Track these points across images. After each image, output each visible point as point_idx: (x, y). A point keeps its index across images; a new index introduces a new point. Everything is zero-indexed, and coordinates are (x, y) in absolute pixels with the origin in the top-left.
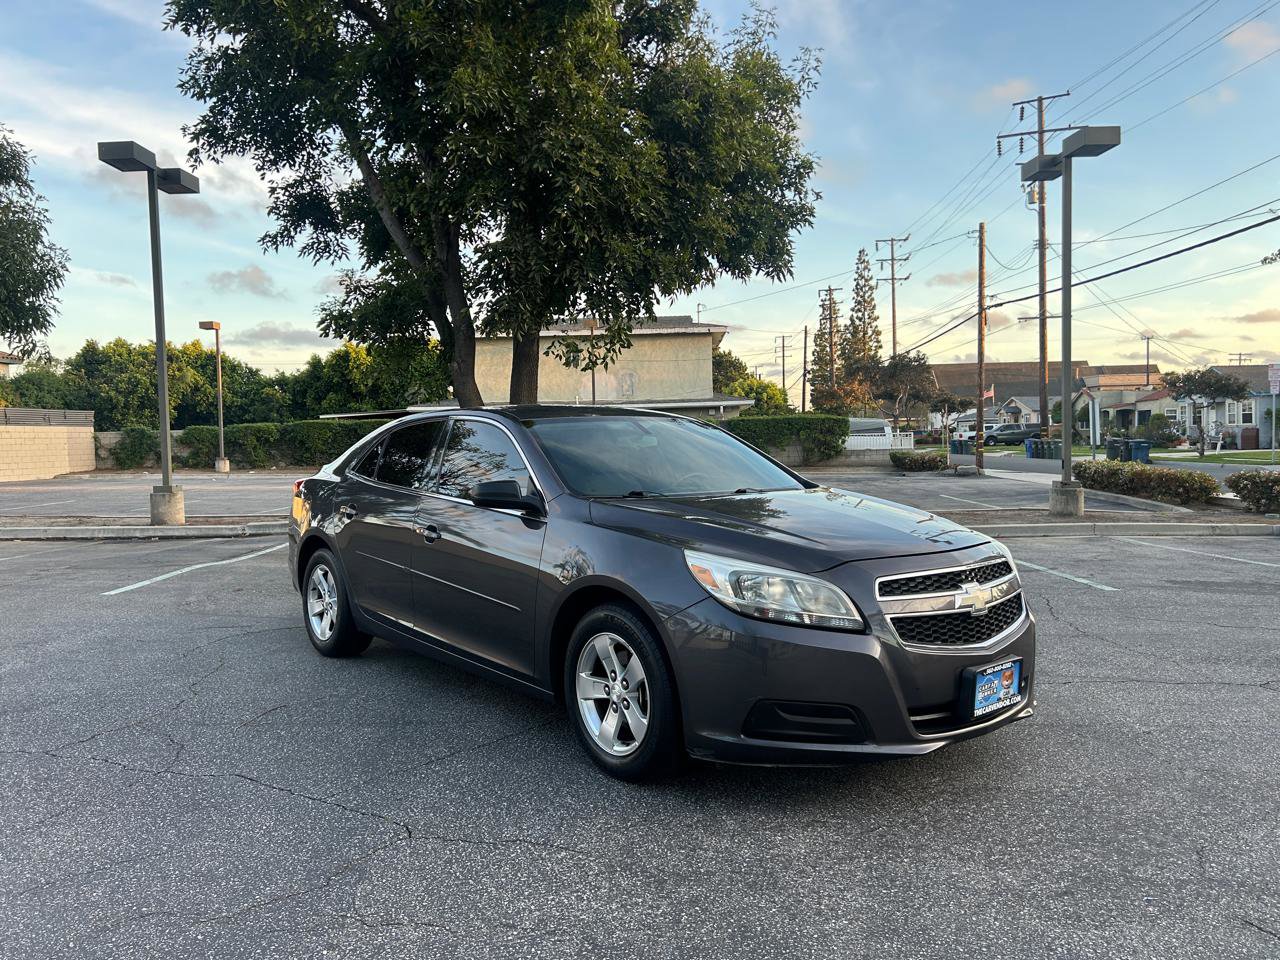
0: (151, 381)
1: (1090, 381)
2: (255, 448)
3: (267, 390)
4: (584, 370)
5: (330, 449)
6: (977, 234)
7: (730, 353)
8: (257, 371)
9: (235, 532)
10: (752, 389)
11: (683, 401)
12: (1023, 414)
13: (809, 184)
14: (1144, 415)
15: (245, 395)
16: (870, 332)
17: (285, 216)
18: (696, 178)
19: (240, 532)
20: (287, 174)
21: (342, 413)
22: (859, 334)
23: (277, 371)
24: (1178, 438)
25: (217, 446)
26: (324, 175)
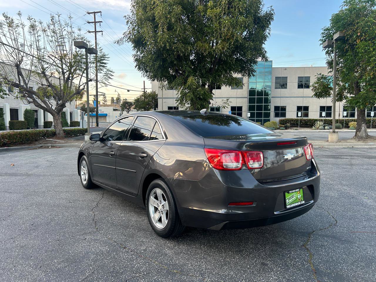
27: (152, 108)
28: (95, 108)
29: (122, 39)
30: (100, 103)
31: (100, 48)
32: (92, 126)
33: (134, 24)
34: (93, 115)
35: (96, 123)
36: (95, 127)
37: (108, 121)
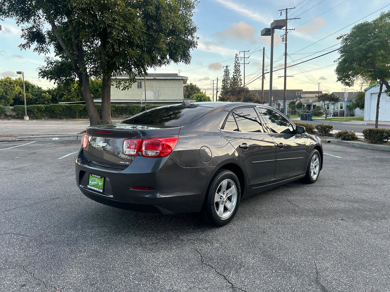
0: (4, 91)
1: (302, 96)
2: (37, 113)
3: (44, 94)
4: (122, 90)
5: (62, 113)
6: (263, 51)
7: (196, 85)
8: (41, 88)
9: (13, 140)
10: (199, 97)
11: (174, 100)
12: (281, 105)
13: (195, 35)
14: (314, 106)
15: (37, 95)
16: (239, 80)
17: (27, 38)
18: (156, 31)
19: (15, 140)
20: (27, 25)
21: (68, 102)
22: (235, 80)
23: (48, 88)
24: (323, 113)
25: (24, 112)
26: (41, 26)
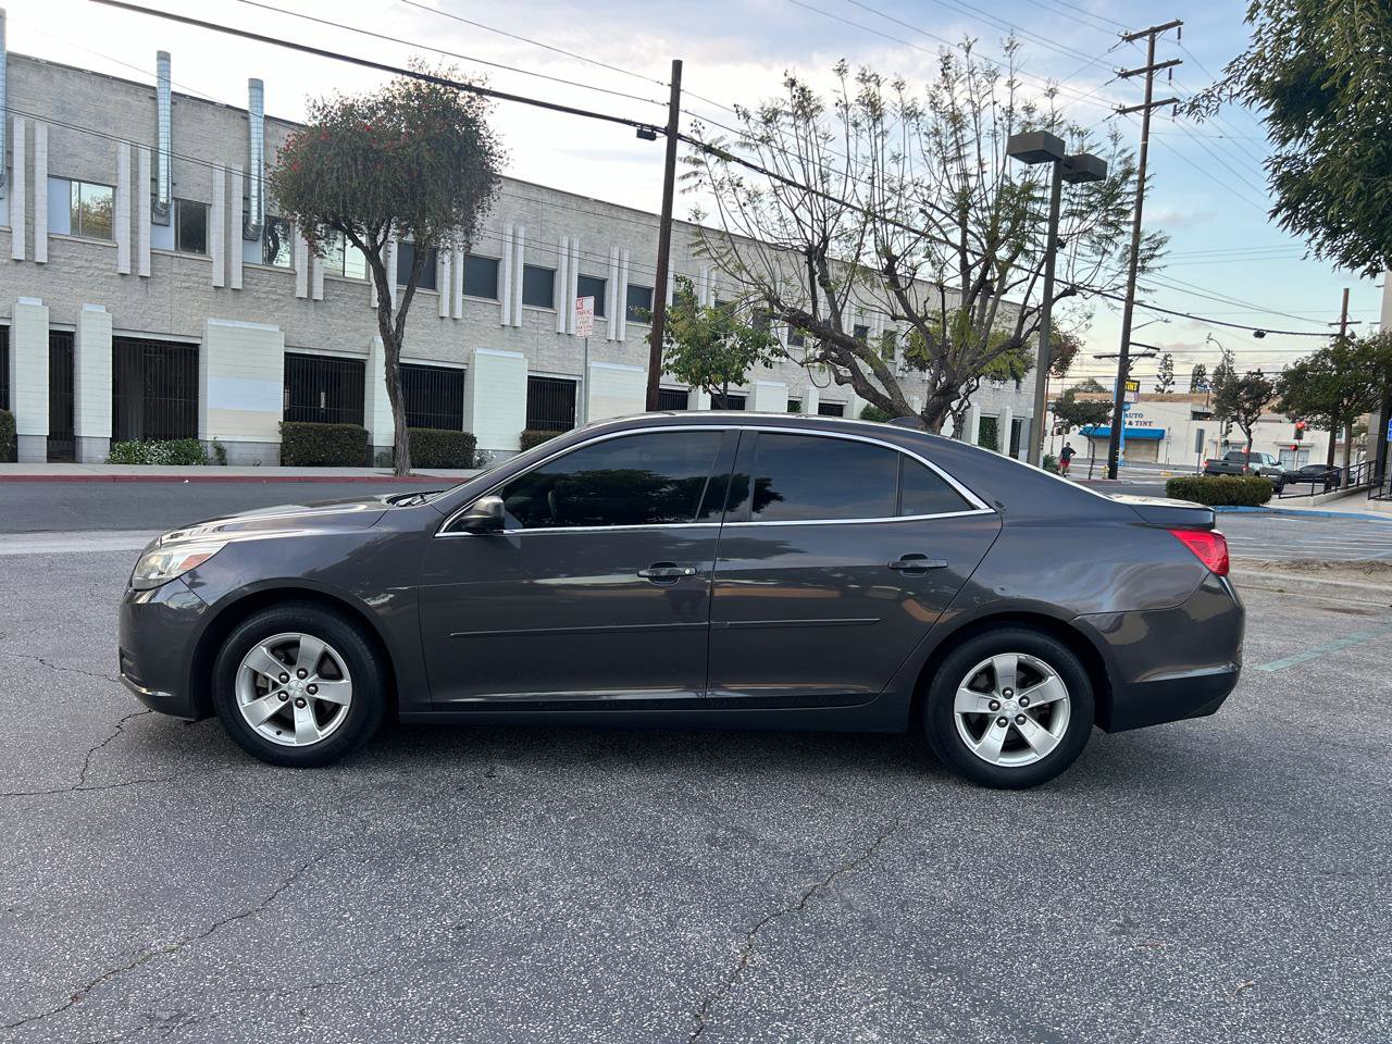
27: (1371, 411)
28: (1109, 406)
29: (1215, 93)
30: (1141, 387)
31: (1124, 151)
32: (1090, 474)
33: (1287, 14)
34: (1099, 433)
35: (1110, 466)
36: (1099, 478)
37: (1161, 460)
